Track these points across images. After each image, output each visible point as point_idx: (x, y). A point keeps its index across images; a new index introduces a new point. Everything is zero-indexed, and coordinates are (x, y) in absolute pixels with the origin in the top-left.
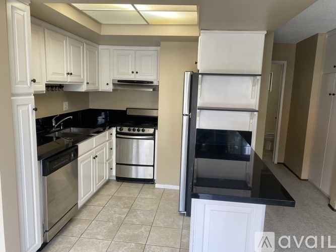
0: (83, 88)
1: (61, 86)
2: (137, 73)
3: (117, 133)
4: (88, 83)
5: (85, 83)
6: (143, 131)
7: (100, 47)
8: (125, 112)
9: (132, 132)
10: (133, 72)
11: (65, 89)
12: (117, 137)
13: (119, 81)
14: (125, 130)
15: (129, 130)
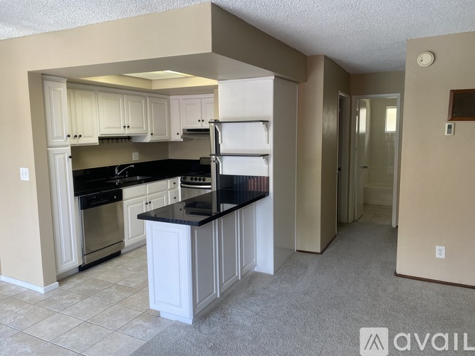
0: (148, 139)
1: (129, 138)
2: (203, 121)
3: (182, 182)
4: (152, 134)
5: (149, 134)
6: (204, 180)
7: (171, 97)
8: (198, 161)
9: (194, 181)
10: (199, 121)
11: (134, 141)
12: (181, 186)
13: (188, 130)
14: (188, 179)
15: (192, 179)
